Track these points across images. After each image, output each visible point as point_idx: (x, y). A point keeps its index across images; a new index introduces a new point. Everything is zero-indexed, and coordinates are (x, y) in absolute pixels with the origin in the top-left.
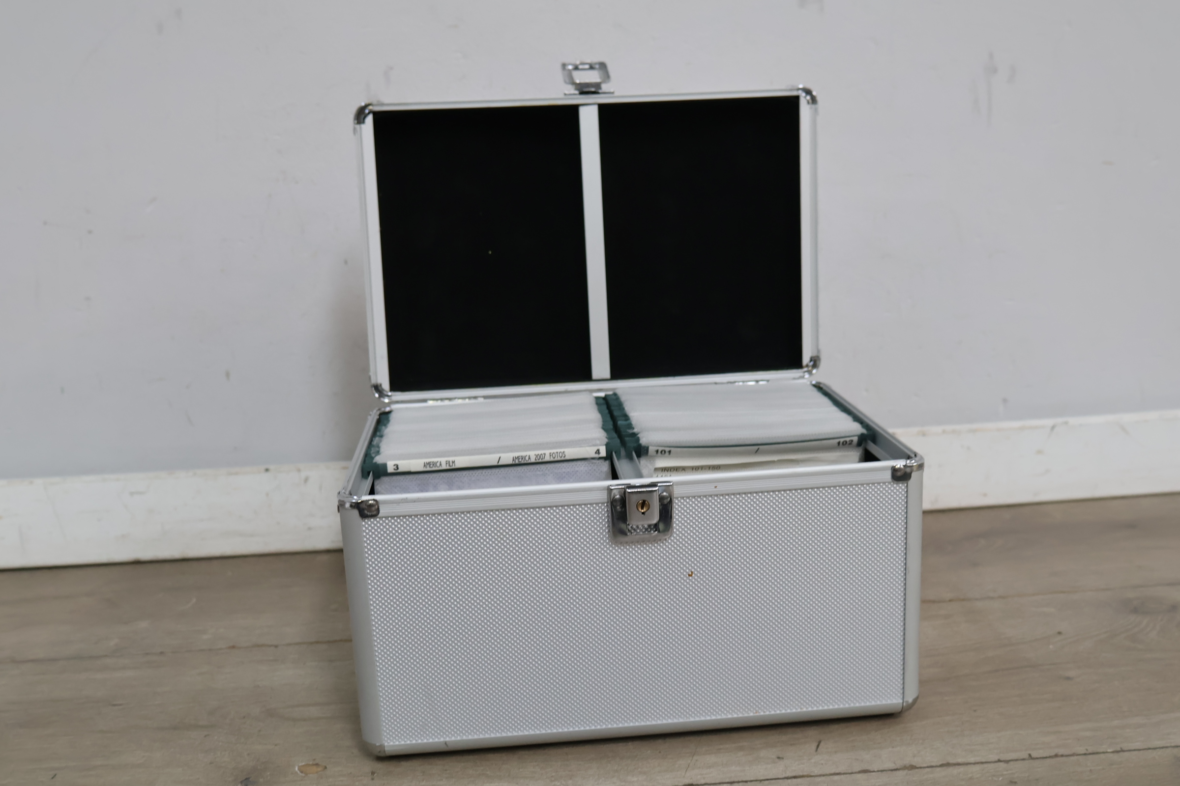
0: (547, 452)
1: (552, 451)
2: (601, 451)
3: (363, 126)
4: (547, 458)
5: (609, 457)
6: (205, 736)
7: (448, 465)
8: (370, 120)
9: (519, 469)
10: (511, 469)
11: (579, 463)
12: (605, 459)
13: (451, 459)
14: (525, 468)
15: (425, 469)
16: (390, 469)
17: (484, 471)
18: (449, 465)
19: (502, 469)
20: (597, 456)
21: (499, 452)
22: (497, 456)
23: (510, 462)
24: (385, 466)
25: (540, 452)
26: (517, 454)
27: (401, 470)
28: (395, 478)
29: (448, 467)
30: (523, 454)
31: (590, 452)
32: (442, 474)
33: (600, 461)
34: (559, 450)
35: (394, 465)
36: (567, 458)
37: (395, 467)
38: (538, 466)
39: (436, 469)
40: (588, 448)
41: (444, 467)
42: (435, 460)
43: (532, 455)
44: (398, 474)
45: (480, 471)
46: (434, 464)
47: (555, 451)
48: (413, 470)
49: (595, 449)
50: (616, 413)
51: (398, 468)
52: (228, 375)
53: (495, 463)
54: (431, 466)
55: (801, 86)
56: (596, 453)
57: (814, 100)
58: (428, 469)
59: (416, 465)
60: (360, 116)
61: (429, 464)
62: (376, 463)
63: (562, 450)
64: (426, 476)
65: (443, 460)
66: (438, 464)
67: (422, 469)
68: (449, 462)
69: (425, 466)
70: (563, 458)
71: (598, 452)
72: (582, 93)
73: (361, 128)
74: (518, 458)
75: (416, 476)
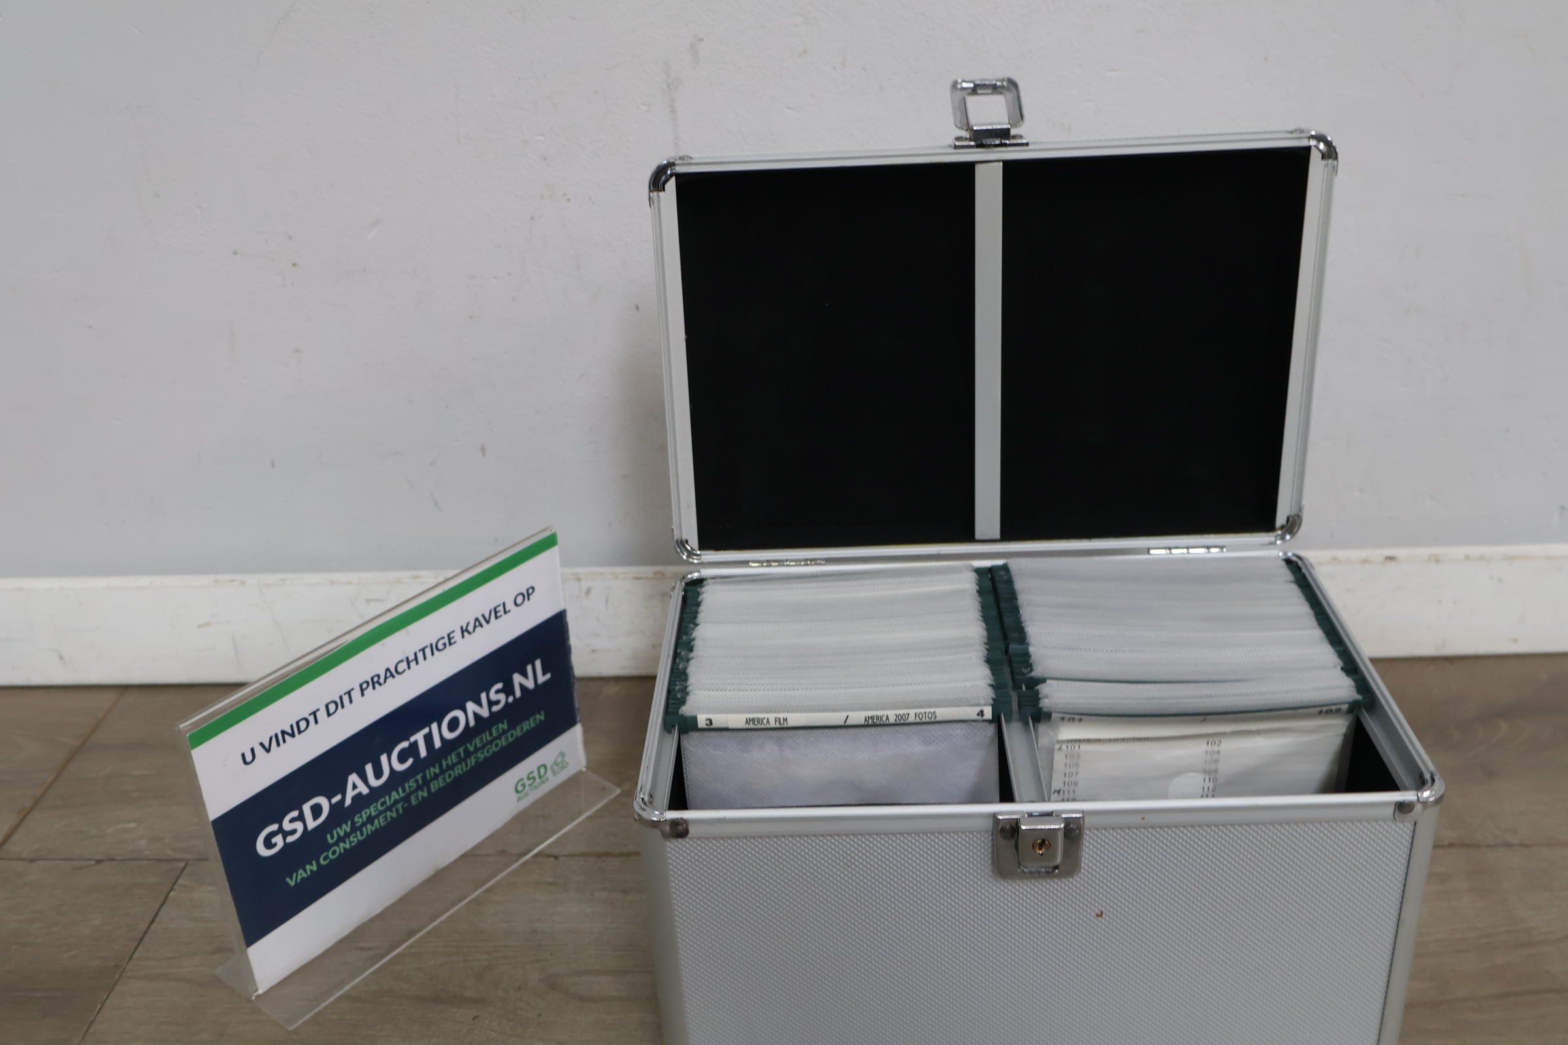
0: (912, 712)
1: (918, 711)
2: (985, 712)
3: (661, 194)
4: (912, 719)
5: (996, 720)
6: (474, 1019)
7: (777, 723)
8: (671, 185)
9: (873, 730)
10: (863, 730)
11: (954, 725)
12: (990, 722)
13: (782, 716)
14: (880, 729)
15: (747, 726)
16: (702, 722)
17: (827, 731)
18: (780, 723)
19: (851, 731)
20: (980, 718)
21: (846, 710)
22: (843, 715)
23: (862, 722)
24: (694, 719)
25: (902, 712)
26: (870, 714)
27: (715, 725)
28: (707, 734)
29: (778, 725)
30: (880, 713)
31: (971, 713)
32: (771, 733)
33: (983, 724)
34: (927, 710)
35: (707, 720)
36: (938, 719)
37: (708, 722)
38: (897, 728)
39: (763, 726)
40: (968, 709)
41: (772, 724)
42: (761, 716)
43: (892, 715)
44: (711, 729)
45: (819, 732)
46: (760, 721)
47: (922, 711)
48: (731, 726)
49: (978, 709)
50: (1008, 620)
51: (711, 724)
52: (483, 450)
53: (842, 723)
54: (756, 723)
55: (1313, 133)
56: (978, 714)
57: (1331, 153)
58: (752, 726)
59: (737, 720)
60: (657, 182)
61: (753, 720)
62: (682, 715)
63: (932, 710)
64: (749, 733)
65: (772, 717)
66: (765, 721)
67: (743, 725)
68: (780, 719)
69: (747, 722)
70: (932, 720)
71: (981, 713)
72: (980, 146)
73: (658, 196)
74: (872, 718)
75: (736, 733)
